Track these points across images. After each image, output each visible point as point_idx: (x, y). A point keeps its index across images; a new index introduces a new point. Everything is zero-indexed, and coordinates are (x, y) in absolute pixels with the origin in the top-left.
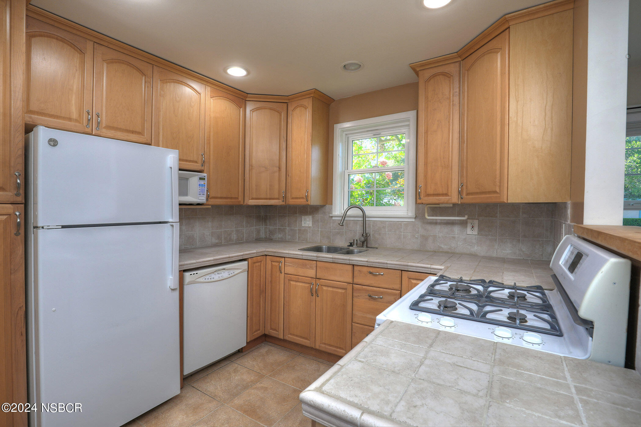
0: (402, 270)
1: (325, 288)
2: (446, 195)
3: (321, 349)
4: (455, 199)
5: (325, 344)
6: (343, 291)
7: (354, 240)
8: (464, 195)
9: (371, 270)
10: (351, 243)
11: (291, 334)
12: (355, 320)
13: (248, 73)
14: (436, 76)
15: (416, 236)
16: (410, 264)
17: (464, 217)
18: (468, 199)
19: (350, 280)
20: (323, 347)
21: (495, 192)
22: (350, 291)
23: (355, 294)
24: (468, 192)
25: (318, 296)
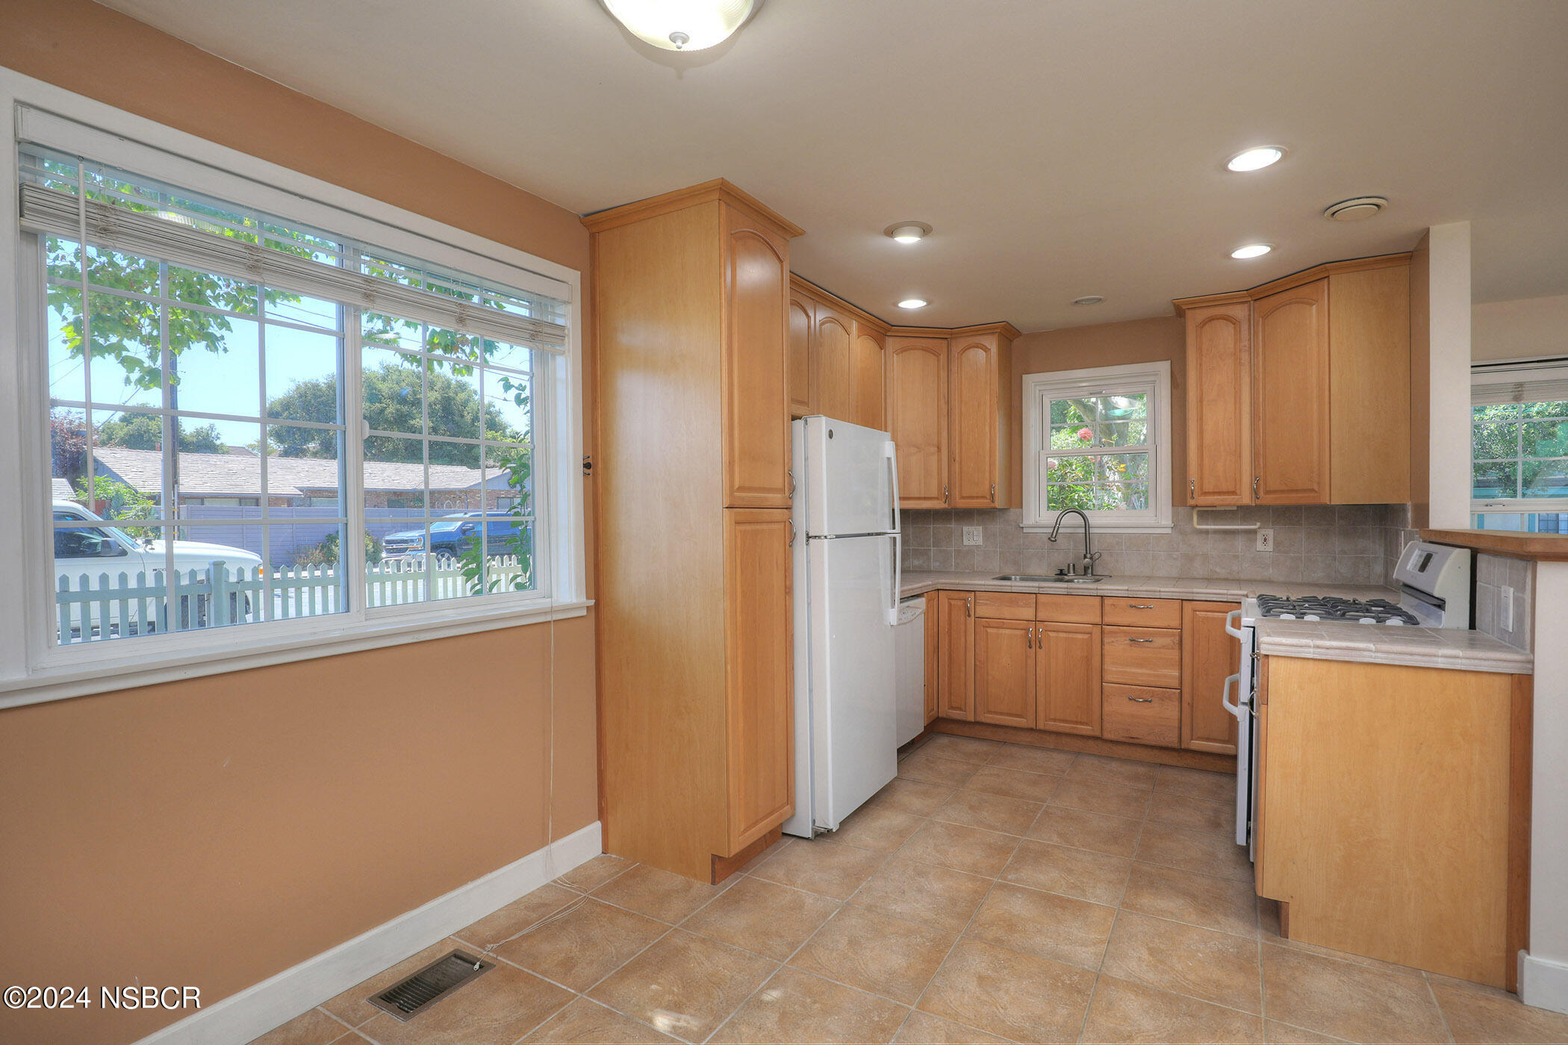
0: (1182, 600)
1: (1051, 634)
2: (1234, 493)
3: (1047, 728)
4: (1246, 499)
5: (1055, 720)
6: (1086, 636)
7: (1069, 565)
8: (1261, 494)
9: (1133, 602)
10: (1061, 570)
11: (989, 712)
12: (1108, 677)
13: (929, 303)
14: (1213, 319)
15: (1175, 556)
16: (1195, 590)
17: (1256, 524)
18: (1267, 500)
19: (1098, 620)
20: (1052, 726)
21: (1313, 490)
22: (1097, 636)
23: (1106, 640)
24: (1268, 489)
25: (1040, 647)
